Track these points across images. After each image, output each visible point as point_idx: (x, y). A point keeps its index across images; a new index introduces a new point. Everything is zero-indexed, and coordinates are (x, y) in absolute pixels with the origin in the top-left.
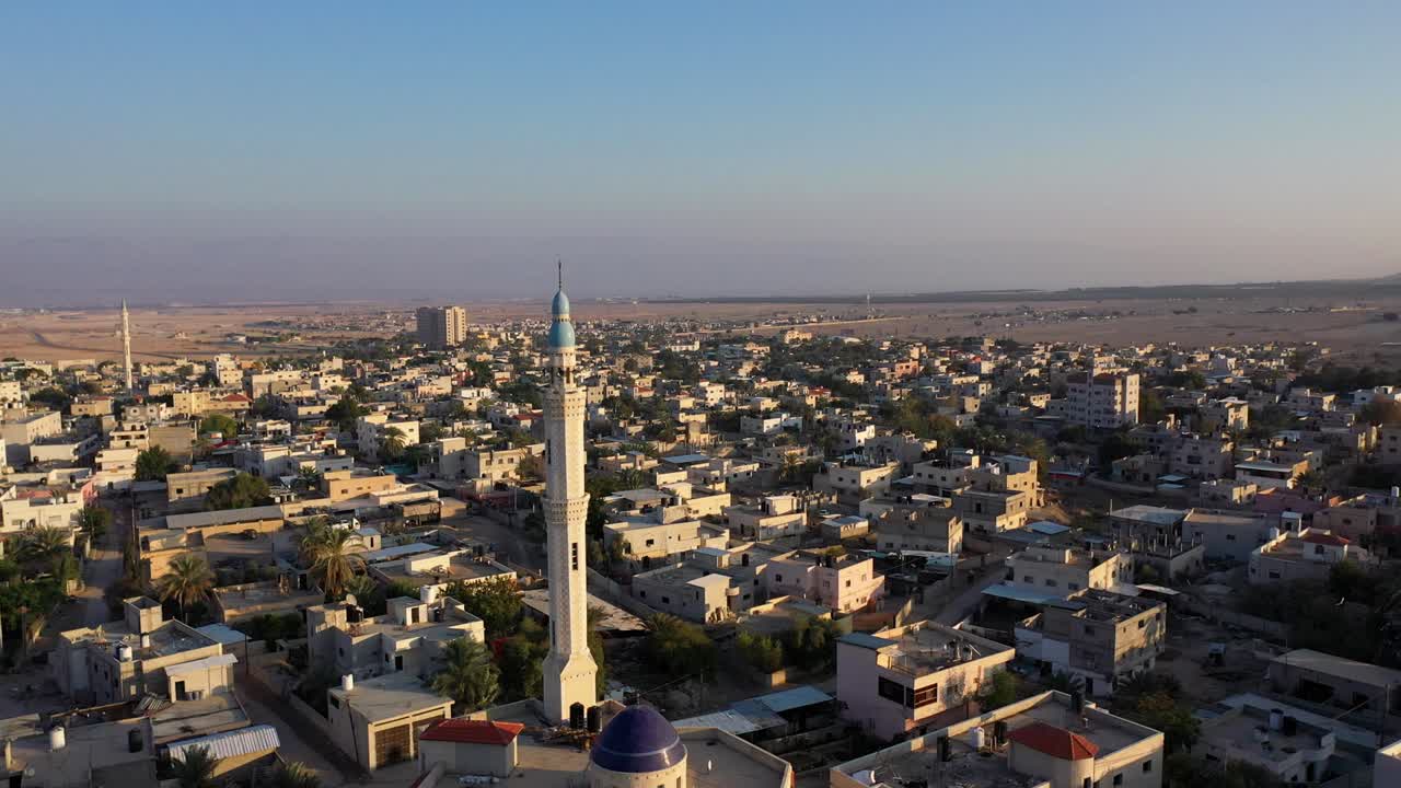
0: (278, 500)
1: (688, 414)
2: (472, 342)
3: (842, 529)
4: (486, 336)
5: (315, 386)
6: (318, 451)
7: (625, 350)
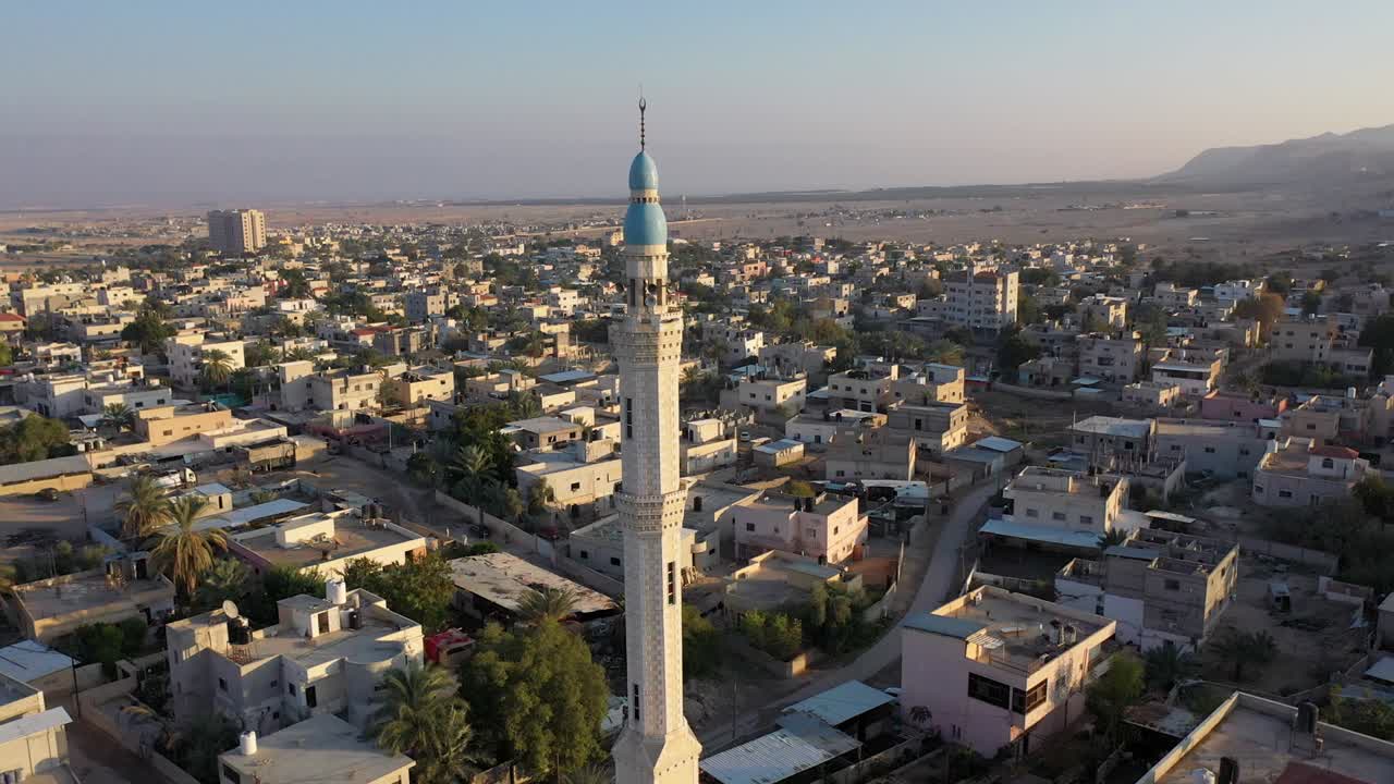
0: (81, 448)
1: (549, 324)
2: (273, 248)
3: (778, 455)
4: (289, 241)
5: (103, 301)
6: (123, 382)
7: (448, 254)
